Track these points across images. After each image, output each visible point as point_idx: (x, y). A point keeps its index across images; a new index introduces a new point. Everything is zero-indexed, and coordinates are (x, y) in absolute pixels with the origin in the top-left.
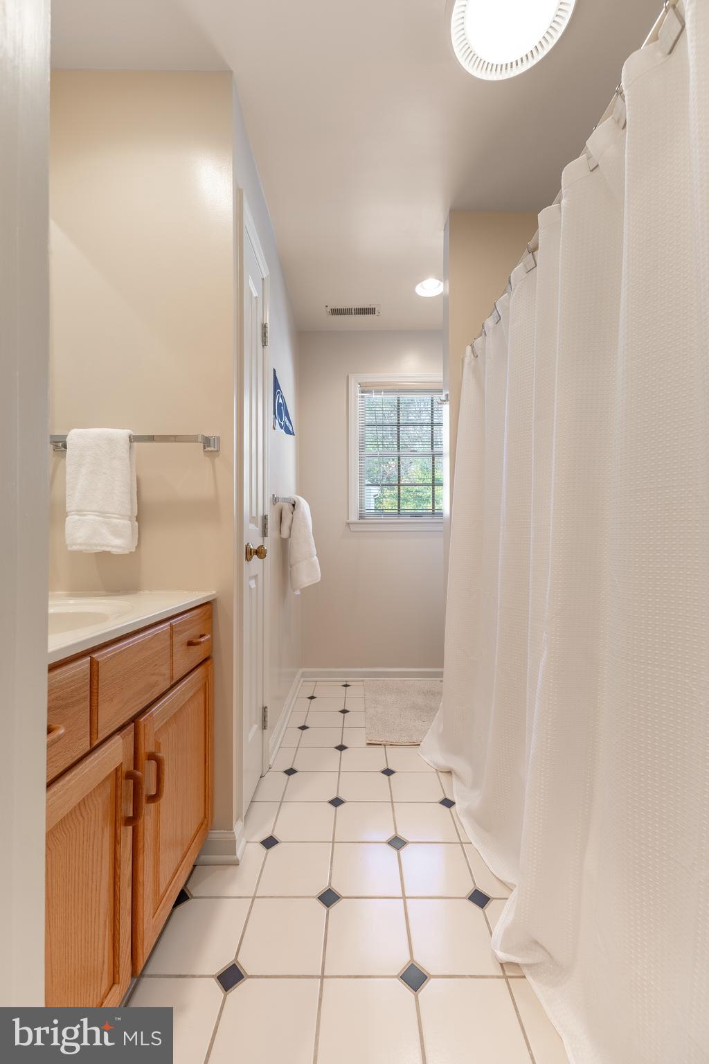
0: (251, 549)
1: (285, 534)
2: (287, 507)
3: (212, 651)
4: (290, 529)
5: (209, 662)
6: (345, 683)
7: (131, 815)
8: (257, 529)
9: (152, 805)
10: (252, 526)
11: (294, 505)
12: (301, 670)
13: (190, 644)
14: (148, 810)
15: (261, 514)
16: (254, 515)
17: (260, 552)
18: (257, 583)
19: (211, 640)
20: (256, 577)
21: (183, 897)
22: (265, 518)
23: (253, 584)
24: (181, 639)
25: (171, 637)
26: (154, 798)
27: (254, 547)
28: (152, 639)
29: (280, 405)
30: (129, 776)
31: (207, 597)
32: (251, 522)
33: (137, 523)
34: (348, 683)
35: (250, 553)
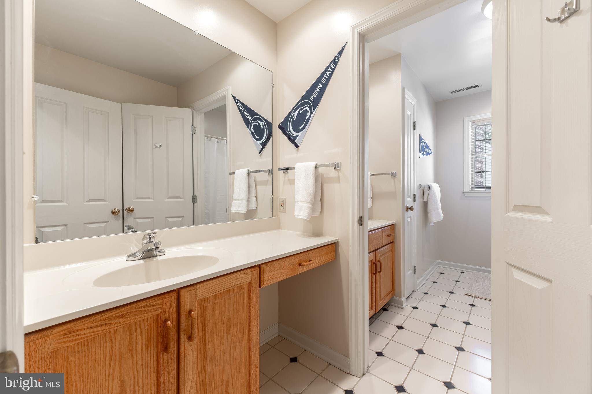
0: (408, 207)
1: (425, 200)
2: (426, 189)
3: (394, 240)
4: (428, 197)
5: (393, 243)
6: (462, 271)
7: (374, 272)
8: (411, 199)
9: (379, 273)
10: (409, 199)
11: (429, 188)
12: (437, 261)
13: (388, 236)
14: (378, 274)
15: (413, 193)
16: (409, 195)
17: (411, 209)
18: (411, 219)
19: (394, 236)
20: (410, 217)
21: (385, 309)
22: (414, 195)
23: (409, 220)
24: (385, 234)
25: (383, 233)
26: (380, 272)
27: (409, 206)
28: (378, 232)
29: (423, 146)
30: (374, 263)
31: (393, 223)
32: (408, 197)
33: (372, 199)
34: (463, 272)
35: (407, 209)
